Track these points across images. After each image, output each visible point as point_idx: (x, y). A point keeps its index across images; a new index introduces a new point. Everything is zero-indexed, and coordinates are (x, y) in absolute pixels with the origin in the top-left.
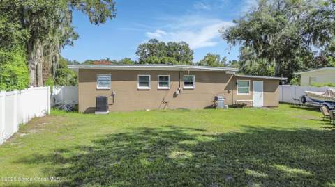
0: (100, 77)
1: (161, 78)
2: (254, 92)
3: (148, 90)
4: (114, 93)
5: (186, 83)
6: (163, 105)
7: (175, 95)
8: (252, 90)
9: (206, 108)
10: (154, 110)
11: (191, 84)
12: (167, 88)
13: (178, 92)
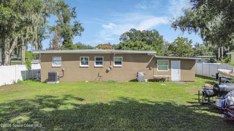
0: (55, 59)
1: (97, 59)
2: (172, 69)
3: (88, 67)
4: (64, 69)
5: (116, 63)
6: (98, 78)
7: (107, 71)
8: (170, 68)
9: (131, 81)
10: (91, 82)
11: (120, 63)
12: (101, 66)
13: (109, 69)
